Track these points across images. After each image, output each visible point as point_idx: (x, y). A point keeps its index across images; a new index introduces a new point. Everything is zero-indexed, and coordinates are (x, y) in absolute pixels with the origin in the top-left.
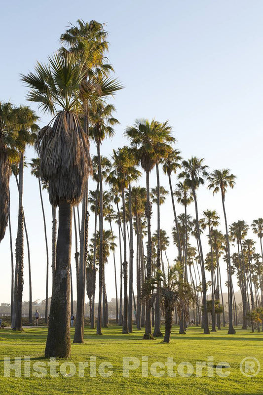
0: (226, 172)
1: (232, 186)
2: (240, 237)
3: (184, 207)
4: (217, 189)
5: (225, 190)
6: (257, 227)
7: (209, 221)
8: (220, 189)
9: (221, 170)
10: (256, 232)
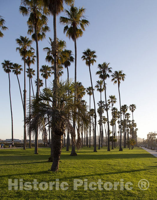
0: (120, 72)
1: (123, 80)
2: (124, 112)
3: (100, 93)
4: (116, 82)
5: (120, 82)
6: (131, 108)
7: (112, 100)
8: (117, 81)
9: (118, 71)
10: (131, 110)
